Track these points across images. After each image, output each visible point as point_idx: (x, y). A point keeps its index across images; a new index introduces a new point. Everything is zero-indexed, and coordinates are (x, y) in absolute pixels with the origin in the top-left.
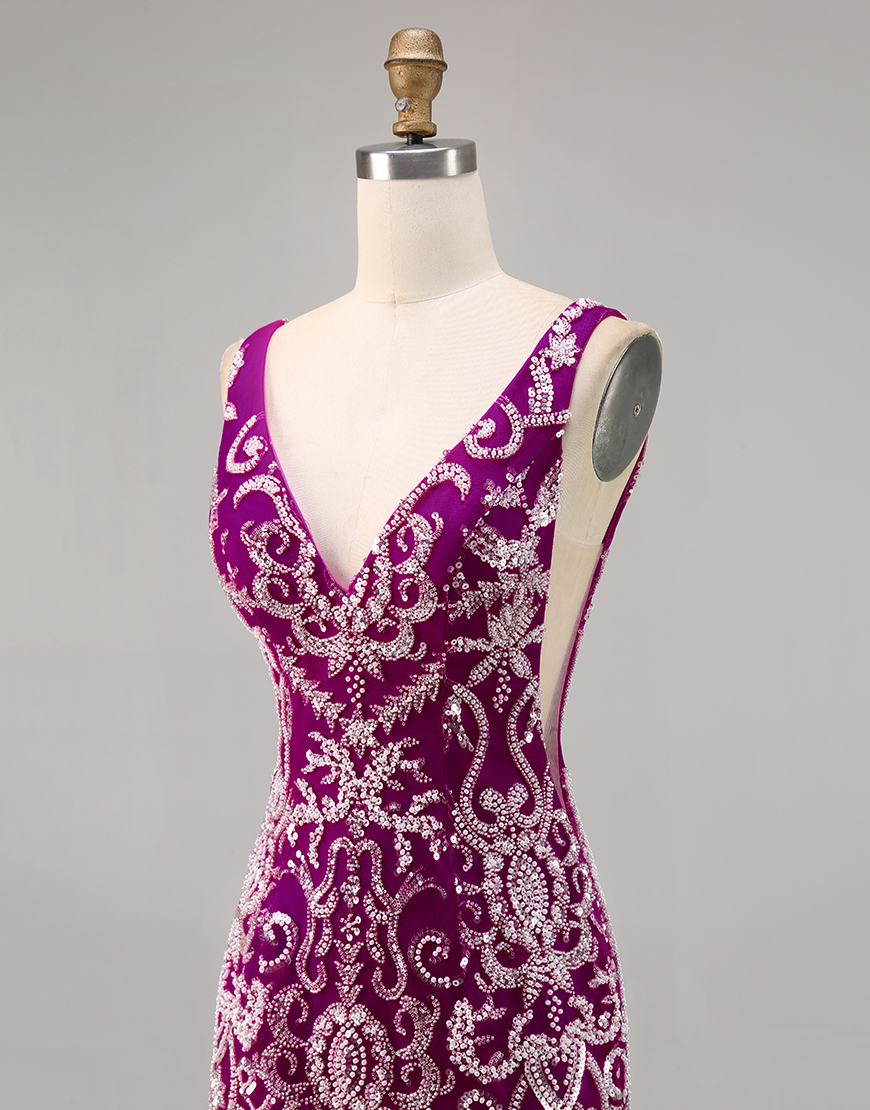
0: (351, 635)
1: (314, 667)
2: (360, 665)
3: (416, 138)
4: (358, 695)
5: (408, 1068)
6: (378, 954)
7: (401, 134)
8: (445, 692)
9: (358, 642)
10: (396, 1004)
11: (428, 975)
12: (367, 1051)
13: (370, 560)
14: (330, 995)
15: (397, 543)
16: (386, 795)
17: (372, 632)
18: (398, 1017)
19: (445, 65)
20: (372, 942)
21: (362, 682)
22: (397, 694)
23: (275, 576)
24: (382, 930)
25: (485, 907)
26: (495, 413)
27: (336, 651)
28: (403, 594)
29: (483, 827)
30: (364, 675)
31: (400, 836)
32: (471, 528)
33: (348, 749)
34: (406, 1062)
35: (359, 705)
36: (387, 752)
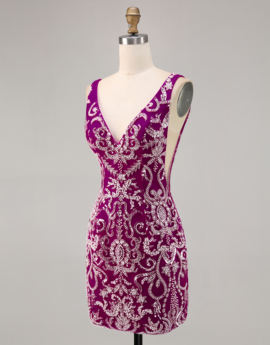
0: (119, 154)
1: (110, 162)
2: (121, 161)
3: (134, 34)
4: (121, 168)
5: (134, 253)
6: (126, 228)
7: (130, 33)
8: (142, 167)
9: (121, 155)
10: (131, 239)
11: (138, 232)
12: (124, 250)
13: (124, 136)
14: (115, 237)
15: (130, 132)
16: (128, 191)
17: (124, 153)
18: (132, 242)
19: (140, 16)
20: (125, 225)
21: (122, 165)
22: (130, 168)
23: (101, 140)
24: (127, 222)
25: (152, 217)
26: (153, 101)
27: (116, 158)
28: (132, 144)
29: (151, 199)
30: (123, 163)
31: (131, 201)
32: (147, 128)
33: (118, 181)
34: (134, 252)
35: (121, 171)
36: (128, 181)
